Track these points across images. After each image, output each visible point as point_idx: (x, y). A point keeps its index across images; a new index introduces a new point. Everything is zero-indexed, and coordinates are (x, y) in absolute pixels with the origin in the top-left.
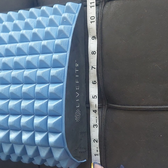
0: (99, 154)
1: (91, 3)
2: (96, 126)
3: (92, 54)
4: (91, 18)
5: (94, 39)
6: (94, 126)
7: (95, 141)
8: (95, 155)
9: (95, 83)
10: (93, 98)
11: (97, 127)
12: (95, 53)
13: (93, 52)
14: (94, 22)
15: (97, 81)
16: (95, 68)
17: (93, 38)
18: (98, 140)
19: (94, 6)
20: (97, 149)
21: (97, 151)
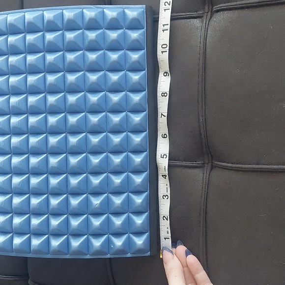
0: (170, 238)
1: (164, 25)
2: (167, 197)
3: (163, 96)
4: (163, 46)
5: (166, 76)
6: (164, 197)
7: (164, 218)
8: (165, 238)
9: (165, 136)
10: (161, 157)
11: (167, 199)
12: (165, 95)
13: (164, 94)
14: (166, 51)
15: (168, 134)
16: (165, 116)
17: (165, 74)
18: (168, 216)
19: (167, 30)
20: (168, 230)
21: (168, 233)
